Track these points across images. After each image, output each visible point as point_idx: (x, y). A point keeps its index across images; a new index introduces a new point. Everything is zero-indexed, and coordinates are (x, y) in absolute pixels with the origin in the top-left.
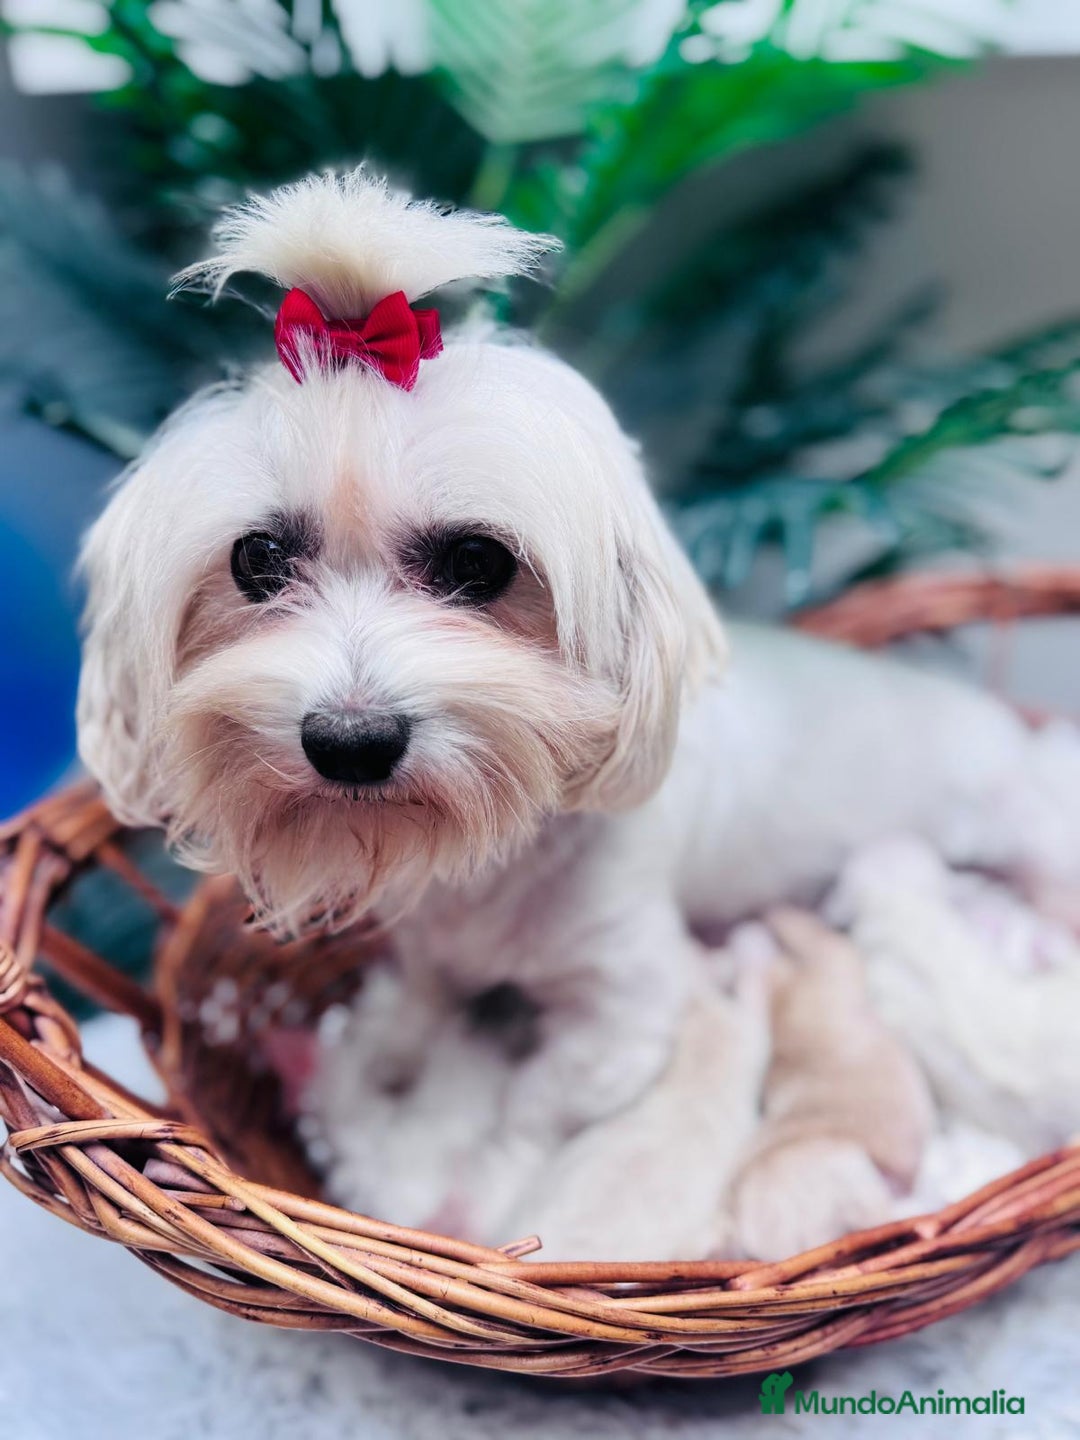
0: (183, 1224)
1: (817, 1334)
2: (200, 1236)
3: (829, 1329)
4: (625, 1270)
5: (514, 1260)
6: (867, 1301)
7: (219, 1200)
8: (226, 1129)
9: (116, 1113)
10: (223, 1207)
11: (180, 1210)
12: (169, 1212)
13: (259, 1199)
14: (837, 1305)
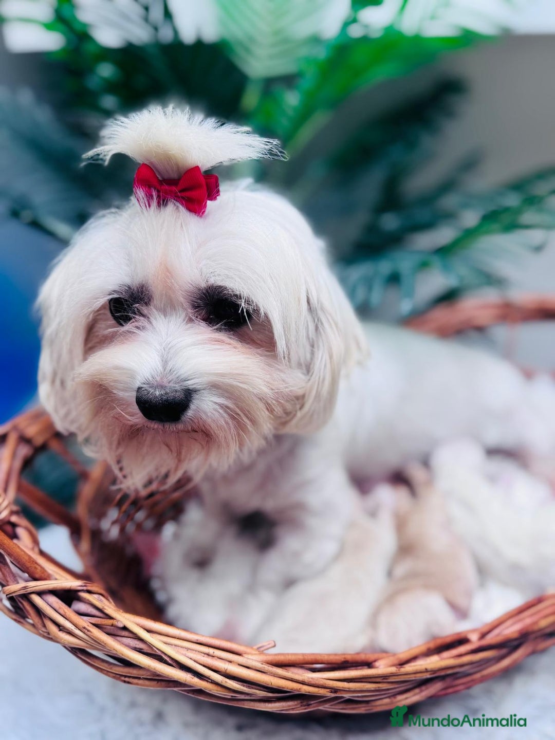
0: (92, 634)
1: (417, 691)
2: (101, 640)
3: (423, 688)
4: (319, 658)
5: (262, 653)
6: (443, 673)
7: (110, 622)
8: (114, 584)
9: (57, 577)
10: (112, 625)
11: (90, 627)
12: (84, 628)
13: (130, 621)
14: (428, 676)
